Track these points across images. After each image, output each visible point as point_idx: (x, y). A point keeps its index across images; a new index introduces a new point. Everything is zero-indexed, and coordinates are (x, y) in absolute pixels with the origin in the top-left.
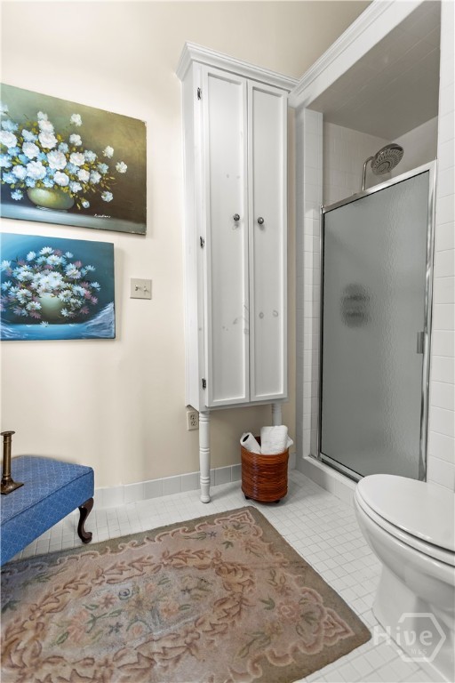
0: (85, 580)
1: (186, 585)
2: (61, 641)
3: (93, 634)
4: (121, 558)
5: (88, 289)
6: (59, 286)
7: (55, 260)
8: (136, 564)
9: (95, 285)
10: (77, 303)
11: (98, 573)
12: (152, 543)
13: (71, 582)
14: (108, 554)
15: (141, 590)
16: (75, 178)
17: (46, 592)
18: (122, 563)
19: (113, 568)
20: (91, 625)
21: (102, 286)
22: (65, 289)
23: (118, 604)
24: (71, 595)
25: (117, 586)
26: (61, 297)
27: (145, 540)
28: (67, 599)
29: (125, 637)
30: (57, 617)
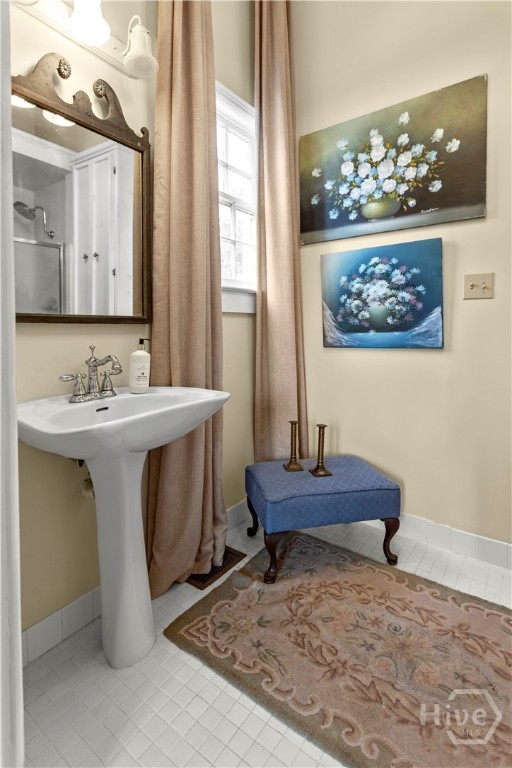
0: (370, 592)
1: (465, 672)
2: (325, 620)
3: (349, 635)
4: (411, 596)
5: (412, 294)
6: (385, 294)
7: (382, 268)
8: (423, 613)
9: (421, 288)
10: (401, 310)
11: (384, 593)
12: (456, 606)
13: (358, 586)
14: (403, 585)
15: (412, 637)
16: (402, 180)
17: (337, 579)
18: (411, 602)
19: (399, 600)
20: (352, 628)
21: (427, 288)
22: (391, 296)
23: (383, 631)
24: (351, 595)
25: (393, 617)
26: (387, 304)
27: (449, 598)
28: (347, 595)
29: (371, 660)
30: (333, 602)
